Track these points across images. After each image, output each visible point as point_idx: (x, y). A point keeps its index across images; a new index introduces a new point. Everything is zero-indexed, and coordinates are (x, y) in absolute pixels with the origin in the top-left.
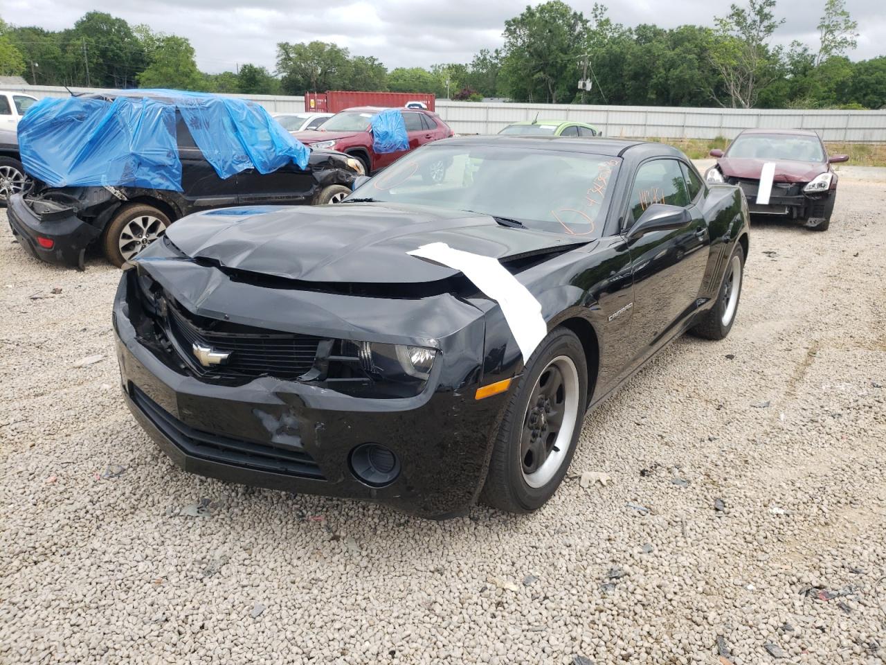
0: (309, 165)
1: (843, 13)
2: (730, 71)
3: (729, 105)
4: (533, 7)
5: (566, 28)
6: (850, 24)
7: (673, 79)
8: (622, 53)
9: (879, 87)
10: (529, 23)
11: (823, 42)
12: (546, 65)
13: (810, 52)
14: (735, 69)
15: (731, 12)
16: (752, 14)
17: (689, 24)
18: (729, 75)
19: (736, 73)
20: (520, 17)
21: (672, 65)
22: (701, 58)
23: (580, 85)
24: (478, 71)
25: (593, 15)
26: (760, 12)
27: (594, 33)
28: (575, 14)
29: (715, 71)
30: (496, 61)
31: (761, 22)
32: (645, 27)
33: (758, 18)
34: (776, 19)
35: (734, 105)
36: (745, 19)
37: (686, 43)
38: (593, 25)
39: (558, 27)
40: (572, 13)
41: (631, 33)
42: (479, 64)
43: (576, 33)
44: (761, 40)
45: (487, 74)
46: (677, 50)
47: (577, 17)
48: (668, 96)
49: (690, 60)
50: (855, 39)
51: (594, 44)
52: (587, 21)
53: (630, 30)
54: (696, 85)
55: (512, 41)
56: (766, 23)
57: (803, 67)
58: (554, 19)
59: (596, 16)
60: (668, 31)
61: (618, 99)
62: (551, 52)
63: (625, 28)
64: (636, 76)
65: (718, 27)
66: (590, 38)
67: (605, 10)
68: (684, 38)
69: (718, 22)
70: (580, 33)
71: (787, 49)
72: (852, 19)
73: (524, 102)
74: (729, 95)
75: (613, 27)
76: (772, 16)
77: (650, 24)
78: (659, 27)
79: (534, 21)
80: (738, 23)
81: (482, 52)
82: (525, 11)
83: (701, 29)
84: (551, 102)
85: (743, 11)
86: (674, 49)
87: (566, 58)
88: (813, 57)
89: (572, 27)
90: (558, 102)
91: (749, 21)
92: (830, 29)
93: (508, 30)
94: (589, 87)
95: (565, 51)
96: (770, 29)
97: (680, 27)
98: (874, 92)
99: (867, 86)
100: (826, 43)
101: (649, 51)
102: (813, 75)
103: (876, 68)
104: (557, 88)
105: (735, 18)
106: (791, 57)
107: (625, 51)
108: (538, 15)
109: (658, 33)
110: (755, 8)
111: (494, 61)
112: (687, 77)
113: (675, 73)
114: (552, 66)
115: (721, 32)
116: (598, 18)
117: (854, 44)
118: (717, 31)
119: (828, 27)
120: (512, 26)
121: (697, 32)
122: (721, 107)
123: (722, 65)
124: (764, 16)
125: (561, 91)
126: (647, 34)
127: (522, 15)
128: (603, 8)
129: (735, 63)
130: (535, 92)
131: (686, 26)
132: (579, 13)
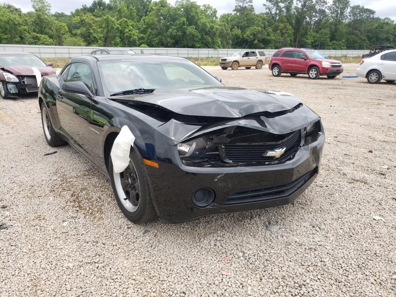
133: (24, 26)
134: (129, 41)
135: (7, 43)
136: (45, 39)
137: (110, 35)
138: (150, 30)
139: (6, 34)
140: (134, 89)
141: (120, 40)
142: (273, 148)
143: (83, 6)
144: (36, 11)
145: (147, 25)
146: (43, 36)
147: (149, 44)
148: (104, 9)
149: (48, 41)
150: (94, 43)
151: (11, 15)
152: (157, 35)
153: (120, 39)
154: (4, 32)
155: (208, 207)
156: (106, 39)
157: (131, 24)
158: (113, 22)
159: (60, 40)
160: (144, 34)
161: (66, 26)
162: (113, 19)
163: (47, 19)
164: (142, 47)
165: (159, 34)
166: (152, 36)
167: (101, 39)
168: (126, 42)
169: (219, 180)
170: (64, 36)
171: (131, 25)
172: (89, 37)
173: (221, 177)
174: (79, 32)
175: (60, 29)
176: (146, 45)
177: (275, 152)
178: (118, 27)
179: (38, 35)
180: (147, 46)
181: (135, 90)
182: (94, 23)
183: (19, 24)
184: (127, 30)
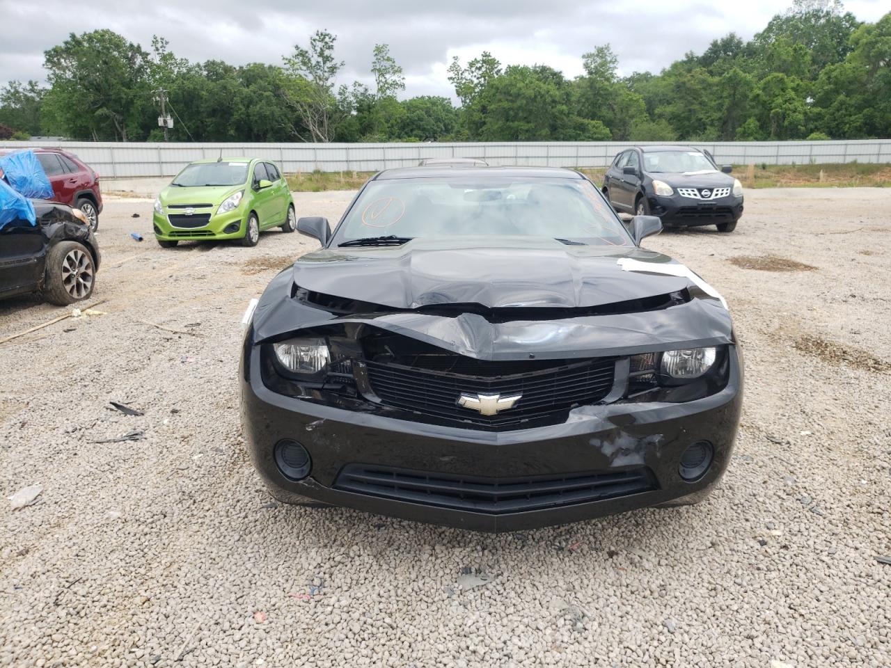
0: (37, 221)
1: (389, 59)
2: (306, 108)
3: (310, 140)
4: (78, 36)
5: (123, 61)
6: (396, 69)
7: (254, 115)
8: (195, 89)
9: (421, 123)
10: (76, 53)
11: (378, 83)
12: (109, 100)
13: (370, 92)
14: (310, 106)
15: (296, 52)
16: (316, 56)
17: (258, 62)
18: (305, 111)
19: (312, 110)
20: (63, 46)
21: (249, 102)
22: (277, 96)
23: (161, 122)
24: (10, 105)
25: (154, 48)
26: (321, 54)
27: (158, 67)
28: (131, 45)
29: (292, 109)
30: (33, 94)
31: (324, 63)
32: (213, 63)
33: (320, 59)
34: (337, 61)
35: (315, 139)
36: (309, 60)
37: (259, 81)
38: (156, 60)
39: (115, 59)
40: (128, 44)
41: (201, 69)
42: (9, 98)
43: (136, 67)
44: (327, 79)
45: (23, 110)
46: (252, 87)
47: (137, 50)
48: (250, 132)
49: (267, 96)
50: (402, 81)
51: (161, 78)
52: (148, 54)
53: (198, 65)
54: (276, 121)
55: (57, 72)
56: (329, 64)
57: (366, 106)
58: (108, 49)
59: (157, 49)
60: (238, 68)
61: (199, 136)
62: (110, 86)
63: (192, 63)
64: (213, 113)
65: (288, 66)
66: (154, 73)
67: (167, 43)
68: (254, 75)
69: (287, 62)
70: (141, 67)
71: (351, 89)
72: (397, 64)
73: (87, 140)
74: (309, 131)
75: (178, 61)
76: (333, 59)
77: (218, 60)
78: (228, 63)
79: (82, 50)
80: (304, 63)
81: (11, 83)
82: (69, 39)
83: (270, 67)
84: (121, 140)
85: (307, 52)
86: (248, 86)
87: (131, 93)
88: (373, 96)
89: (131, 60)
90: (130, 140)
91: (314, 62)
92: (382, 72)
93: (48, 60)
94: (171, 124)
95: (128, 84)
96: (333, 70)
97: (249, 65)
98: (419, 128)
99: (412, 122)
100: (381, 84)
101: (225, 88)
102: (377, 112)
103: (416, 107)
104: (127, 126)
105: (301, 58)
106: (355, 96)
107: (198, 87)
108: (86, 44)
109: (228, 70)
110: (316, 50)
111: (29, 95)
112: (268, 113)
113: (254, 109)
114: (115, 101)
115: (291, 71)
116: (161, 51)
117: (403, 86)
118: (287, 70)
119: (379, 70)
120: (53, 57)
121: (268, 71)
122: (303, 142)
123: (298, 102)
124: (327, 59)
125: (134, 127)
126: (217, 71)
127: (66, 43)
128: (165, 43)
129: (310, 101)
130: (99, 130)
131: (255, 64)
132: (136, 45)
133: (563, 104)
134: (779, 126)
135: (528, 140)
136: (597, 128)
137: (737, 113)
138: (842, 97)
139: (528, 122)
140: (379, 236)
141: (757, 123)
142: (474, 390)
143: (687, 55)
144: (590, 73)
145: (836, 84)
146: (593, 122)
147: (834, 131)
148: (734, 57)
149: (600, 133)
150: (696, 133)
151: (542, 85)
152: (859, 108)
153: (759, 121)
154: (525, 118)
155: (301, 482)
156: (725, 123)
157: (792, 85)
158: (748, 83)
159: (625, 130)
160: (823, 107)
161: (641, 100)
162: (749, 77)
163: (606, 89)
164: (811, 139)
165: (867, 103)
166: (846, 110)
167: (712, 125)
168: (773, 128)
169: (315, 430)
170: (634, 120)
171: (793, 89)
172: (688, 119)
173: (317, 426)
174: (669, 109)
175: (628, 107)
176: (823, 135)
177: (477, 401)
178: (758, 95)
179: (586, 121)
180: (825, 137)
181: (382, 238)
182: (705, 89)
183: (554, 101)
184: (779, 100)
